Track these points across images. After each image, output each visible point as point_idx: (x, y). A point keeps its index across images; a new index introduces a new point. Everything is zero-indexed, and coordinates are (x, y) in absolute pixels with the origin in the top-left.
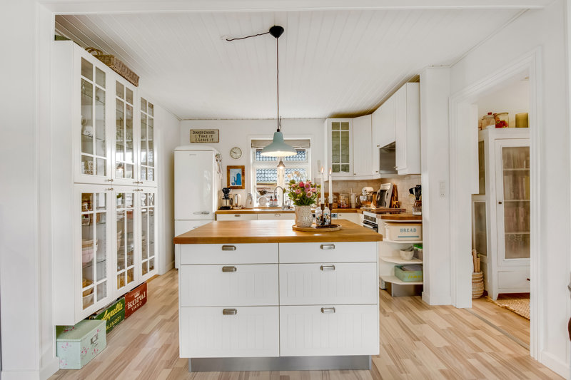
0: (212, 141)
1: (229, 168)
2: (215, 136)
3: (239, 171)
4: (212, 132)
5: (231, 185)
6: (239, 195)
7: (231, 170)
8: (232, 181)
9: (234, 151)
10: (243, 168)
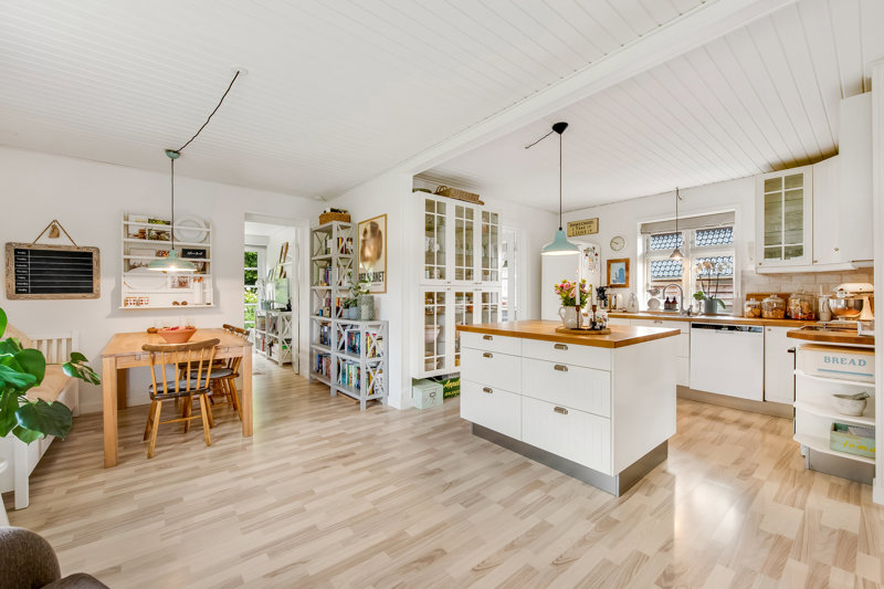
0: (591, 232)
1: (610, 262)
2: (594, 227)
3: (622, 265)
4: (590, 222)
5: (612, 283)
6: (620, 296)
7: (612, 265)
8: (613, 278)
9: (615, 242)
10: (627, 262)
